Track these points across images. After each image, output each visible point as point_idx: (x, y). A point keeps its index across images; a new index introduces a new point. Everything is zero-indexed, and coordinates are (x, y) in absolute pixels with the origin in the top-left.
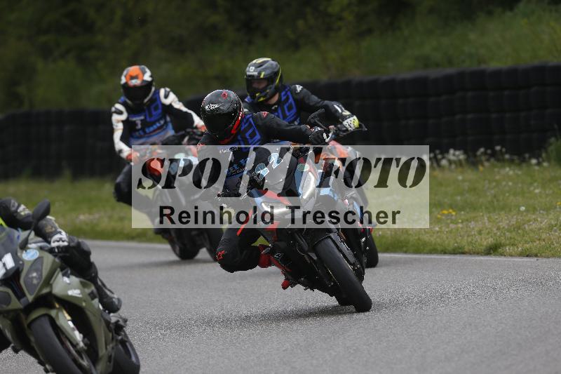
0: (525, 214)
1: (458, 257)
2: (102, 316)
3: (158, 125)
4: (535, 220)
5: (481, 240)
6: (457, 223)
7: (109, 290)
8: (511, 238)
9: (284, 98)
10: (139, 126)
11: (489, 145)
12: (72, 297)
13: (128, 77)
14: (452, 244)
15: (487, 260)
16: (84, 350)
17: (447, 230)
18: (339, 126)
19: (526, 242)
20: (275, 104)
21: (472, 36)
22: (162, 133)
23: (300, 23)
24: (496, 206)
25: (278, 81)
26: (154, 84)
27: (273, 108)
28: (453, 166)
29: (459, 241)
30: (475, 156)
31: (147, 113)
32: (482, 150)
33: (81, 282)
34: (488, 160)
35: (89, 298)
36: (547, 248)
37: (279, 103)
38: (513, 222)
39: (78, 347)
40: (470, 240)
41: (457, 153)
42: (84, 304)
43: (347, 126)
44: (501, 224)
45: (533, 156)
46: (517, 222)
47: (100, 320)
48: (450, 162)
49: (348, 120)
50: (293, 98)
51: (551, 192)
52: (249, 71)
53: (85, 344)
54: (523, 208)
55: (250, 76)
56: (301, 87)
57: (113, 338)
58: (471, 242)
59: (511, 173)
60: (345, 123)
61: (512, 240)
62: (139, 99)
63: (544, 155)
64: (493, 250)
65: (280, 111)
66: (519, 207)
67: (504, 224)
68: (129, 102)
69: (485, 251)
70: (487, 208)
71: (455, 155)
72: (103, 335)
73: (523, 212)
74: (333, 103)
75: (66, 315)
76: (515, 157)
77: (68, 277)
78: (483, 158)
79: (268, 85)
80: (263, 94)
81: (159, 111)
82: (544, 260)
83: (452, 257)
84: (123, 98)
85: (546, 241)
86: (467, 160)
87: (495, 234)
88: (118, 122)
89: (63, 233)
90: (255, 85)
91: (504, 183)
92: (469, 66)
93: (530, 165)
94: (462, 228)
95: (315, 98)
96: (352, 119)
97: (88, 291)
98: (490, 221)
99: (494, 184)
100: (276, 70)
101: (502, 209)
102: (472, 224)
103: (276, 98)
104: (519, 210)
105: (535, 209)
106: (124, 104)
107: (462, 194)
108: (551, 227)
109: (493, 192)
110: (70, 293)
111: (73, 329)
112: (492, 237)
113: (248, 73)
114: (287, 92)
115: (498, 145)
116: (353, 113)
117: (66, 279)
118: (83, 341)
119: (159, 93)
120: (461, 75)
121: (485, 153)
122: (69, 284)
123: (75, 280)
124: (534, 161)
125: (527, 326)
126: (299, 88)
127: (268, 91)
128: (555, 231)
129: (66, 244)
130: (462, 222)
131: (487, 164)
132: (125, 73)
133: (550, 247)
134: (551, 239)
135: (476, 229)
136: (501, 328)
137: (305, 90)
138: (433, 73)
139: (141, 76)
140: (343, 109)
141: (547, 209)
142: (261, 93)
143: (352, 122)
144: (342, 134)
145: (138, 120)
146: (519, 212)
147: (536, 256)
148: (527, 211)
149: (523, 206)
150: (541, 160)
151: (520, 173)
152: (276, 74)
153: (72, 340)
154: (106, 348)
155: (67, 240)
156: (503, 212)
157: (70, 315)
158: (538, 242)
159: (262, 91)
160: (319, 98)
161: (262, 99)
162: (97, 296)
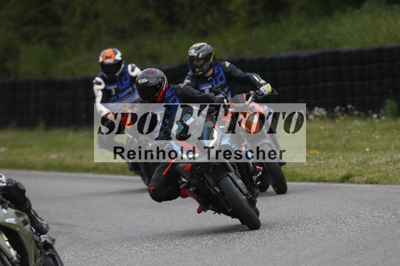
0: (368, 153)
1: (321, 184)
2: (33, 238)
3: (127, 91)
4: (376, 158)
5: (338, 172)
6: (320, 160)
7: (40, 218)
8: (359, 171)
9: (216, 72)
10: (114, 93)
11: (343, 104)
12: (8, 223)
13: (104, 57)
14: (317, 175)
15: (342, 187)
16: (17, 262)
17: (313, 165)
18: (257, 91)
19: (370, 173)
20: (210, 76)
21: (331, 27)
22: (131, 98)
23: (208, 18)
24: (348, 148)
25: (212, 59)
26: (123, 62)
27: (209, 79)
28: (318, 120)
29: (322, 173)
30: (333, 112)
31: (119, 82)
32: (338, 108)
33: (16, 213)
34: (342, 115)
35: (22, 224)
36: (385, 178)
37: (213, 75)
38: (361, 159)
39: (13, 261)
40: (329, 172)
41: (321, 110)
42: (18, 229)
43: (263, 91)
44: (352, 160)
45: (374, 112)
46: (363, 159)
47: (31, 241)
48: (316, 116)
49: (264, 87)
50: (224, 72)
51: (387, 137)
52: (190, 53)
53: (18, 258)
54: (368, 149)
55: (191, 56)
56: (229, 63)
57: (41, 253)
58: (330, 174)
59: (359, 124)
60: (261, 89)
61: (360, 172)
62: (112, 73)
63: (382, 111)
64: (346, 179)
65: (214, 81)
66: (364, 148)
67: (354, 161)
68: (105, 75)
69: (340, 179)
70: (342, 149)
71: (319, 111)
72: (33, 251)
73: (367, 152)
74: (252, 74)
75: (4, 237)
76: (362, 114)
77: (6, 209)
78: (339, 114)
79: (205, 63)
80: (201, 70)
81: (128, 81)
82: (383, 186)
83: (317, 184)
84: (101, 73)
85: (384, 173)
86: (328, 115)
87: (348, 168)
88: (98, 90)
89: (4, 177)
90: (195, 63)
91: (354, 131)
92: (329, 48)
93: (372, 119)
94: (324, 164)
95: (239, 71)
96: (266, 86)
97: (21, 219)
98: (343, 159)
99: (346, 132)
100: (210, 52)
101: (352, 150)
102: (331, 161)
103: (211, 72)
104: (365, 150)
105: (376, 150)
106: (102, 77)
107: (323, 139)
108: (387, 163)
109: (346, 138)
110: (7, 221)
111: (9, 247)
112: (345, 170)
113: (190, 54)
114: (219, 67)
115: (349, 104)
116: (268, 82)
117: (4, 211)
118: (16, 256)
119: (127, 68)
120: (323, 54)
121: (340, 110)
122: (7, 214)
123: (12, 211)
124: (375, 116)
125: (370, 233)
126: (227, 64)
127: (205, 67)
128: (391, 165)
129: (5, 184)
130: (324, 159)
131: (341, 118)
132: (102, 54)
133: (387, 177)
134: (387, 171)
135: (334, 164)
136: (352, 235)
137: (232, 65)
138: (303, 53)
139: (113, 56)
140: (260, 79)
141: (385, 150)
142: (200, 68)
143: (266, 88)
144: (259, 97)
145: (113, 88)
146: (365, 152)
147: (377, 183)
148: (370, 151)
149: (367, 147)
150: (380, 115)
151: (365, 124)
152: (210, 54)
153: (8, 255)
154: (35, 261)
155: (5, 182)
156: (353, 152)
157: (7, 237)
158: (378, 173)
159: (200, 67)
160: (242, 70)
161: (200, 73)
162: (29, 222)
